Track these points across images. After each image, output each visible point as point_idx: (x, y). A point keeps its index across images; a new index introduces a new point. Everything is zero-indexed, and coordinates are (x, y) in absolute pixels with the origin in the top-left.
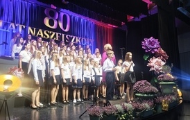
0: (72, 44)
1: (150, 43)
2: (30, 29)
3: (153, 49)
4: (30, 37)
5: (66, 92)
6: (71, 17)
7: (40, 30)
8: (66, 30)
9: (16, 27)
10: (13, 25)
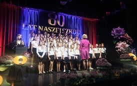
0: (66, 35)
1: (117, 31)
2: (40, 27)
3: (119, 36)
4: (39, 32)
5: (59, 65)
6: (65, 17)
7: (46, 27)
8: (62, 26)
9: (32, 27)
10: (30, 25)
